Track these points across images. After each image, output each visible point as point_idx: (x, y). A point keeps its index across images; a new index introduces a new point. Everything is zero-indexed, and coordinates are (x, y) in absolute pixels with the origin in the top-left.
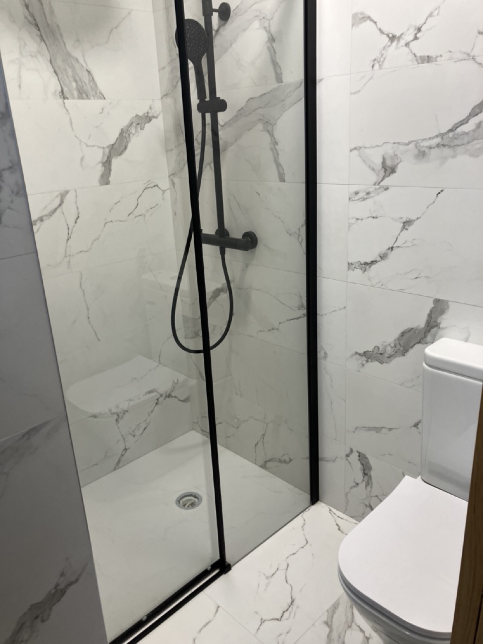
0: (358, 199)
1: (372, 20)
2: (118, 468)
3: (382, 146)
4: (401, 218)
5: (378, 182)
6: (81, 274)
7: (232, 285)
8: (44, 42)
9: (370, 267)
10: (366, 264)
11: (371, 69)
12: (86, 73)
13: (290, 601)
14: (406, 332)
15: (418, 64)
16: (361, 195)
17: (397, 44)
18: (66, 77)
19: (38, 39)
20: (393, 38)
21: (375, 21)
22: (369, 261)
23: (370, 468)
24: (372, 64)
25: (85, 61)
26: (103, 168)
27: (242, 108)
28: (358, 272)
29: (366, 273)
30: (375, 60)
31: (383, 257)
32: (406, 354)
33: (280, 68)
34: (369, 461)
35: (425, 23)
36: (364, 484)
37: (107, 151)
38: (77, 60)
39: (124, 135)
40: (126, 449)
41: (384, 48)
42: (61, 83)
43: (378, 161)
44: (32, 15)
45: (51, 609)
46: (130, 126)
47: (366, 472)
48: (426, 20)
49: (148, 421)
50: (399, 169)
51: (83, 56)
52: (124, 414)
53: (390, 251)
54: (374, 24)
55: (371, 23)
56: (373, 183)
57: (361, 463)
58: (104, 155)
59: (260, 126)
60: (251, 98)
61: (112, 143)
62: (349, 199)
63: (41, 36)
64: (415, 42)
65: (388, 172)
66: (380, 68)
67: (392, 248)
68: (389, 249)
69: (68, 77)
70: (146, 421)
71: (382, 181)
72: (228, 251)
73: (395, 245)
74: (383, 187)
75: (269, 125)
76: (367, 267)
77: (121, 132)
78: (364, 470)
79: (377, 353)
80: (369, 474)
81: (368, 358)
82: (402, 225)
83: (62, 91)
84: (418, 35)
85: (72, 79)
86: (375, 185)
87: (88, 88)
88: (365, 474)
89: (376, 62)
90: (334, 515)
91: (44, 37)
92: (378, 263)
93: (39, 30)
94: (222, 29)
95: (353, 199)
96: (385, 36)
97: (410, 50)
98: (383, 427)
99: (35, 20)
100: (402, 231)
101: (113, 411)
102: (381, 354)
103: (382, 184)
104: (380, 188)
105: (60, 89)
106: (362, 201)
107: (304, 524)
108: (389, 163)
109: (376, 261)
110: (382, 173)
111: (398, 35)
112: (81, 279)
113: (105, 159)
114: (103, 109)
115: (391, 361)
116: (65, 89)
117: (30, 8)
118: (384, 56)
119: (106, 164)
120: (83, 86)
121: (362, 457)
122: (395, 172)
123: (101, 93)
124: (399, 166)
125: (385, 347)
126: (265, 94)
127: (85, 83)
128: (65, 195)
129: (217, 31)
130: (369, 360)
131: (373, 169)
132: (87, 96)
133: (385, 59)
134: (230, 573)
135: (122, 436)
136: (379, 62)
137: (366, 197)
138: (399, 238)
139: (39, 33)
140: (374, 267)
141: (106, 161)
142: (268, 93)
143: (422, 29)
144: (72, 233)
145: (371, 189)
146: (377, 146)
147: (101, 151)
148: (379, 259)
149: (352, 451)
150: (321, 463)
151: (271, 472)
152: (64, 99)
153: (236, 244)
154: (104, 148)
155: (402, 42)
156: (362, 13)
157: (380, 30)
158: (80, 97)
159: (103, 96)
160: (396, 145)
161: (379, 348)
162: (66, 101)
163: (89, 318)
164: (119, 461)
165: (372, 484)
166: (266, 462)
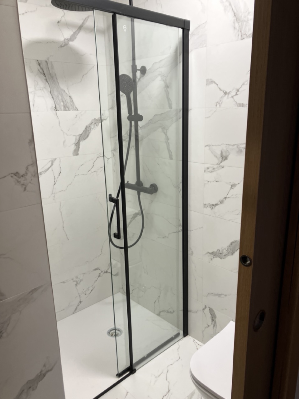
0: (209, 172)
1: (215, 83)
2: (76, 313)
3: (221, 145)
4: (230, 183)
5: (219, 163)
6: (61, 203)
7: (144, 212)
8: (48, 82)
9: (215, 207)
10: (213, 205)
11: (215, 106)
12: (69, 98)
13: (168, 390)
14: (234, 243)
15: (238, 107)
16: (211, 169)
17: (228, 96)
18: (58, 100)
19: (45, 81)
20: (226, 93)
21: (217, 83)
22: (214, 204)
23: (215, 317)
24: (216, 104)
25: (68, 91)
26: (75, 146)
27: (151, 119)
28: (209, 209)
29: (213, 210)
30: (217, 103)
31: (221, 202)
32: (233, 254)
33: (171, 101)
34: (214, 313)
35: (241, 87)
36: (212, 326)
37: (78, 138)
38: (65, 91)
39: (88, 129)
40: (80, 302)
41: (222, 97)
42: (55, 103)
43: (219, 153)
44: (42, 69)
45: (37, 384)
46: (91, 125)
47: (213, 319)
48: (242, 86)
49: (93, 286)
50: (229, 158)
51: (68, 89)
52: (80, 281)
53: (225, 199)
54: (216, 86)
55: (215, 84)
56: (216, 164)
57: (210, 313)
58: (76, 139)
59: (160, 130)
60: (156, 115)
61: (81, 133)
62: (204, 171)
63: (46, 79)
64: (236, 96)
65: (223, 159)
66: (220, 106)
67: (226, 198)
68: (224, 198)
69: (59, 99)
70: (92, 286)
71: (221, 163)
72: (142, 194)
73: (227, 196)
74: (221, 166)
75: (165, 129)
76: (213, 207)
77: (86, 127)
78: (212, 318)
79: (219, 253)
80: (215, 320)
81: (214, 256)
82: (231, 186)
83: (56, 107)
84: (238, 93)
85: (61, 101)
86: (217, 165)
87: (69, 105)
88: (213, 320)
89: (218, 103)
90: (196, 343)
91: (48, 80)
92: (219, 205)
93: (45, 76)
94: (142, 78)
95: (207, 171)
96: (222, 92)
97: (234, 99)
98: (222, 294)
99: (43, 71)
100: (231, 189)
101: (74, 280)
102: (221, 254)
103: (221, 164)
104: (220, 166)
105: (54, 106)
106: (211, 172)
107: (179, 348)
108: (224, 154)
109: (218, 204)
110: (221, 159)
111: (228, 92)
112: (60, 206)
113: (77, 142)
114: (77, 116)
115: (226, 258)
116: (57, 106)
117: (41, 66)
118: (222, 101)
119: (77, 145)
120: (67, 104)
121: (211, 311)
122: (227, 159)
123: (76, 107)
124: (229, 156)
125: (223, 250)
126: (163, 113)
127: (68, 103)
128: (54, 161)
129: (139, 79)
130: (215, 257)
131: (216, 157)
132: (69, 109)
133: (222, 102)
134: (135, 374)
135: (79, 294)
136: (219, 104)
137: (212, 170)
138: (229, 193)
139: (45, 78)
140: (217, 207)
141: (77, 143)
142: (165, 113)
143: (240, 90)
144: (56, 181)
145: (215, 167)
146: (218, 145)
147: (75, 137)
148: (219, 203)
149: (206, 307)
150: (189, 314)
151: (162, 318)
152: (56, 111)
153: (146, 191)
154: (76, 136)
155: (230, 96)
156: (211, 79)
157: (219, 88)
158: (65, 110)
159: (77, 109)
160: (228, 146)
161: (219, 250)
162: (57, 112)
163: (63, 227)
164: (76, 309)
165: (216, 326)
166: (160, 312)
